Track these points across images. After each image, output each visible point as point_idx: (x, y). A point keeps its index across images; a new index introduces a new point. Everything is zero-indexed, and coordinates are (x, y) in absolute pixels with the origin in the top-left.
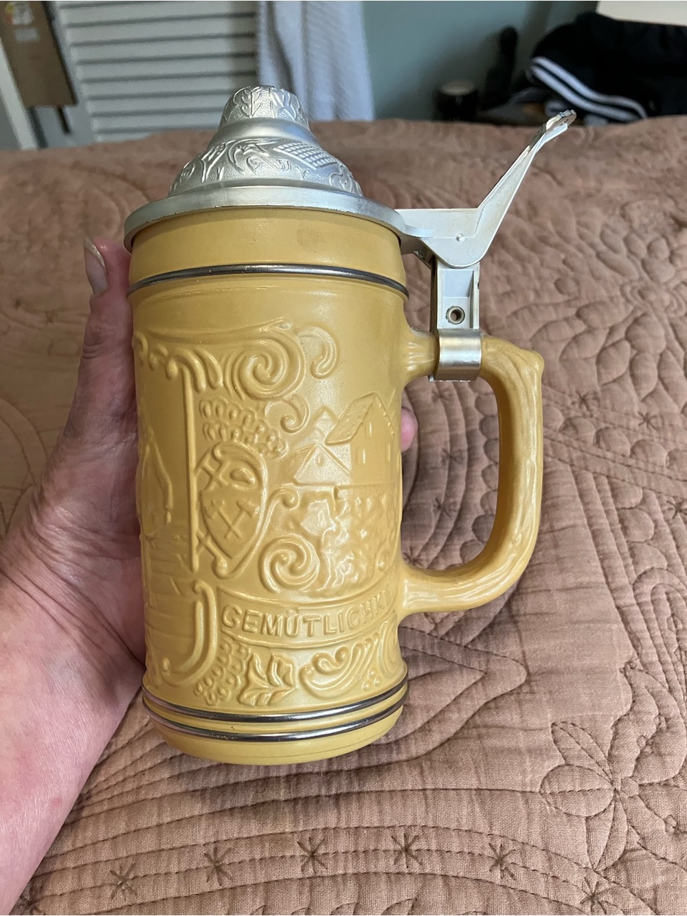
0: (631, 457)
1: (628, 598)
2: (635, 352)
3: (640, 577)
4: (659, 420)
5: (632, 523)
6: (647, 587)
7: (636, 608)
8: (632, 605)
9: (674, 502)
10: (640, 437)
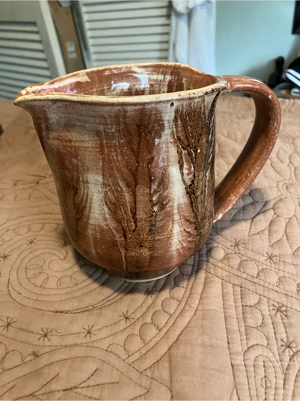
0: (257, 278)
1: (239, 360)
2: (275, 216)
3: (249, 348)
4: (278, 258)
5: (249, 316)
6: (252, 355)
7: (243, 368)
8: (241, 365)
9: (277, 306)
10: (265, 267)
